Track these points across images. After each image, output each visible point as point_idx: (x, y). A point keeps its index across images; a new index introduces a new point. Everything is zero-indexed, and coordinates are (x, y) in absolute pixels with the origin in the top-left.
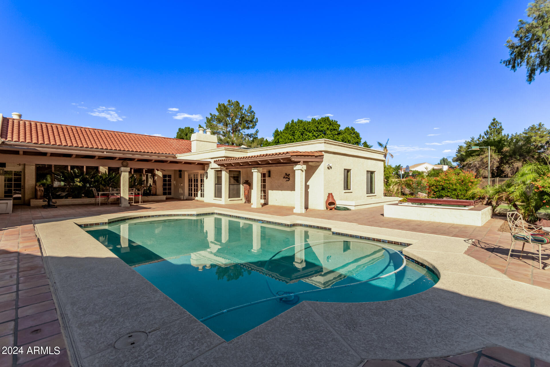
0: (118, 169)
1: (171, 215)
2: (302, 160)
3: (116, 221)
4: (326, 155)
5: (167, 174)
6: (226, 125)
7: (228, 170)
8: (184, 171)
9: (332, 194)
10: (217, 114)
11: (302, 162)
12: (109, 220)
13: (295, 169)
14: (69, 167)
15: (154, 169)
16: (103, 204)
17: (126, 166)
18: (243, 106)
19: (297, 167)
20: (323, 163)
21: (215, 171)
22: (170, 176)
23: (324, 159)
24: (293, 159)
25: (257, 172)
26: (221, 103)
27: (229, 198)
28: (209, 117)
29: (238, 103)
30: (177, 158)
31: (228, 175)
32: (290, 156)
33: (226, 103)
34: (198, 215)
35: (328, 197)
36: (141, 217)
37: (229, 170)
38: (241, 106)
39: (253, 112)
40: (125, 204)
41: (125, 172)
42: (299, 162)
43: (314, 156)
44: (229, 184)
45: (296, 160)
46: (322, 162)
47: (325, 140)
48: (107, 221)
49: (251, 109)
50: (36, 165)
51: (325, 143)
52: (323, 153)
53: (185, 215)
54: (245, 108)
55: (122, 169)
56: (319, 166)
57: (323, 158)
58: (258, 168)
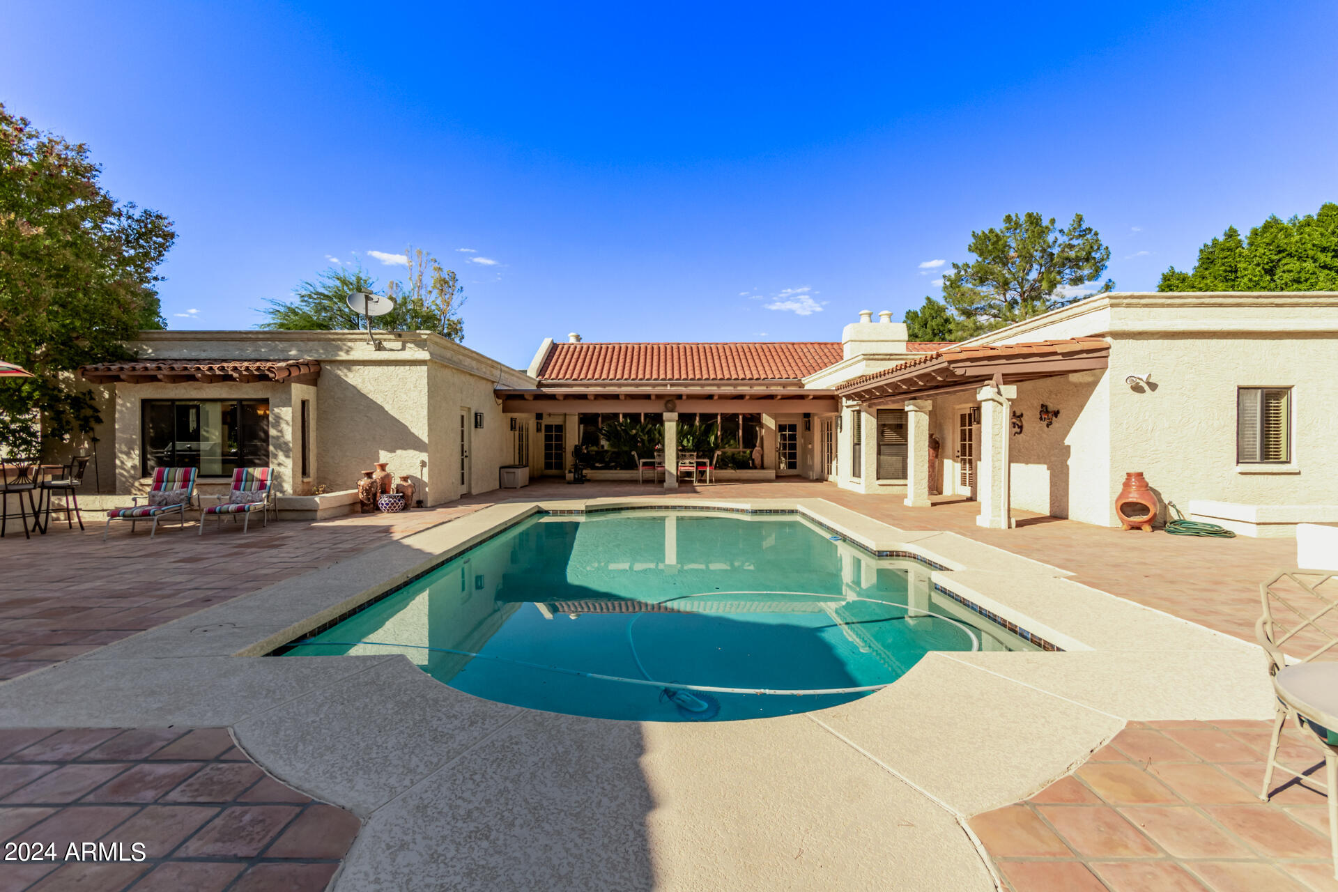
0: (661, 415)
1: (708, 508)
2: (998, 371)
3: (602, 510)
4: (1117, 346)
5: (787, 423)
6: (1005, 286)
7: (874, 410)
8: (815, 415)
9: (1141, 474)
10: (973, 259)
11: (998, 377)
12: (586, 506)
13: (979, 397)
14: (621, 416)
15: (759, 415)
16: (647, 482)
17: (672, 411)
18: (1053, 221)
19: (985, 392)
20: (1108, 372)
21: (853, 411)
22: (793, 427)
23: (1109, 358)
24: (959, 372)
25: (916, 411)
26: (984, 228)
27: (878, 479)
28: (952, 272)
29: (1034, 220)
30: (806, 388)
31: (874, 421)
32: (946, 364)
33: (999, 226)
34: (755, 512)
35: (1127, 485)
36: (652, 507)
37: (878, 410)
38: (1045, 222)
39: (1090, 230)
40: (671, 482)
41: (670, 421)
42: (990, 377)
43: (1055, 354)
44: (879, 446)
45: (971, 372)
46: (1104, 368)
47: (1110, 297)
48: (584, 509)
49: (1080, 225)
50: (579, 414)
51: (1112, 306)
52: (1109, 340)
53: (731, 510)
54: (1058, 226)
55: (666, 415)
56: (1094, 384)
57: (1107, 357)
58: (919, 402)
